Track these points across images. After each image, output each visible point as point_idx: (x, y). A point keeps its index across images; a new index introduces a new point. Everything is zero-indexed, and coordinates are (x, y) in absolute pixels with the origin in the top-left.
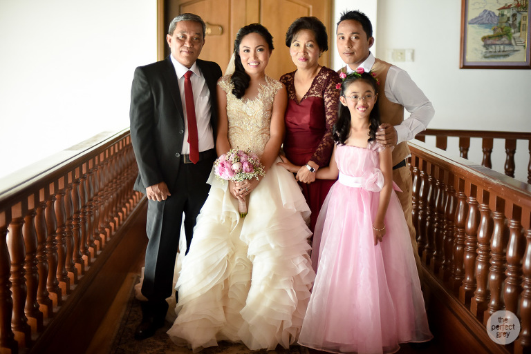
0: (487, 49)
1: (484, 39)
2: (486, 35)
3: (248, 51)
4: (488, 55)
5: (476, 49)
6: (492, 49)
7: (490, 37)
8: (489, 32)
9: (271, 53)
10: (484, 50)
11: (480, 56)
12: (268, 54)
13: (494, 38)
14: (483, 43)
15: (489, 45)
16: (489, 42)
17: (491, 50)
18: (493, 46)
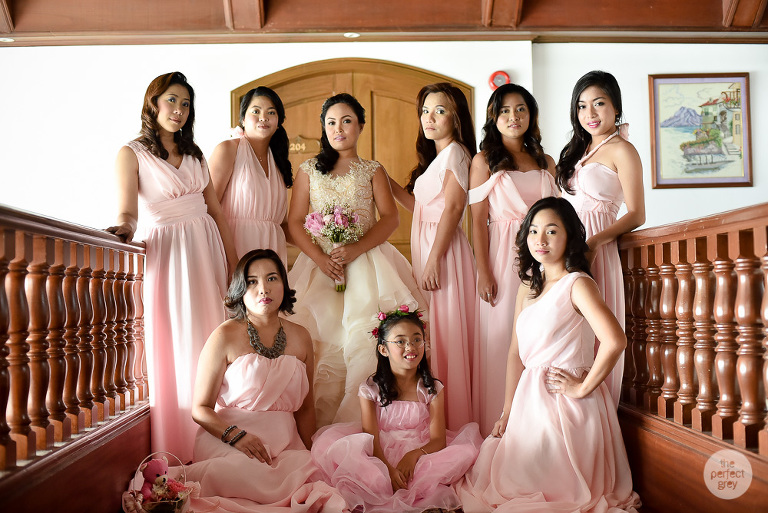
0: (689, 161)
1: (684, 147)
2: (686, 141)
3: (333, 123)
4: (690, 168)
5: (673, 161)
6: (696, 160)
7: (691, 144)
8: (690, 137)
9: (361, 128)
10: (685, 162)
11: (681, 170)
12: (358, 128)
13: (697, 146)
14: (682, 153)
15: (690, 155)
16: (691, 151)
17: (694, 162)
18: (697, 157)
